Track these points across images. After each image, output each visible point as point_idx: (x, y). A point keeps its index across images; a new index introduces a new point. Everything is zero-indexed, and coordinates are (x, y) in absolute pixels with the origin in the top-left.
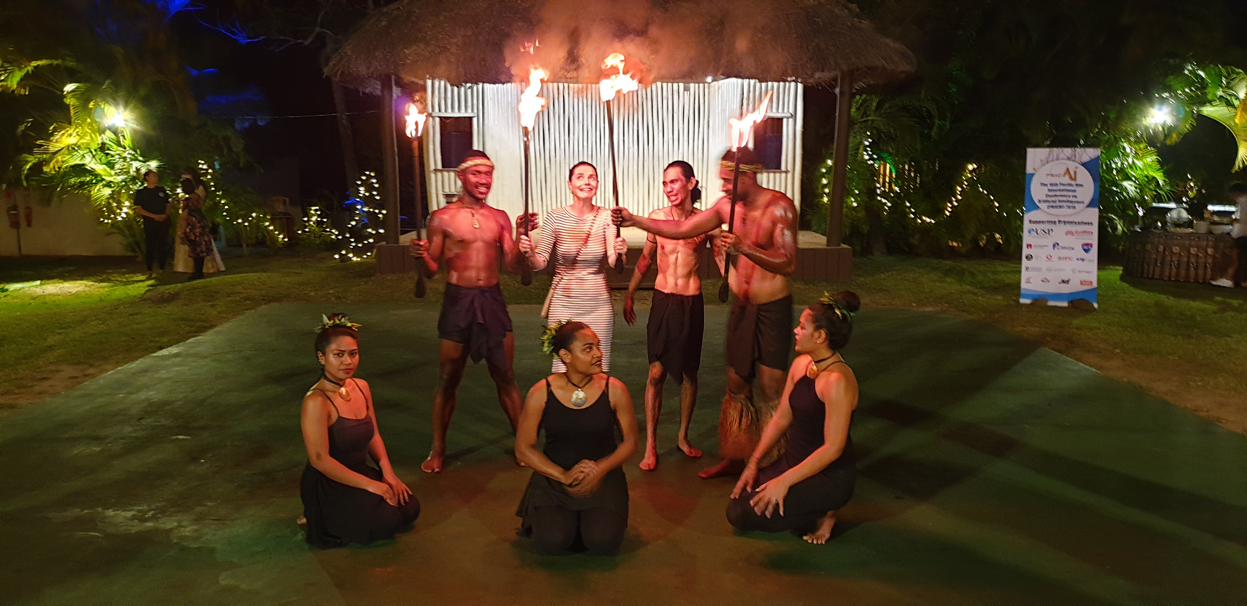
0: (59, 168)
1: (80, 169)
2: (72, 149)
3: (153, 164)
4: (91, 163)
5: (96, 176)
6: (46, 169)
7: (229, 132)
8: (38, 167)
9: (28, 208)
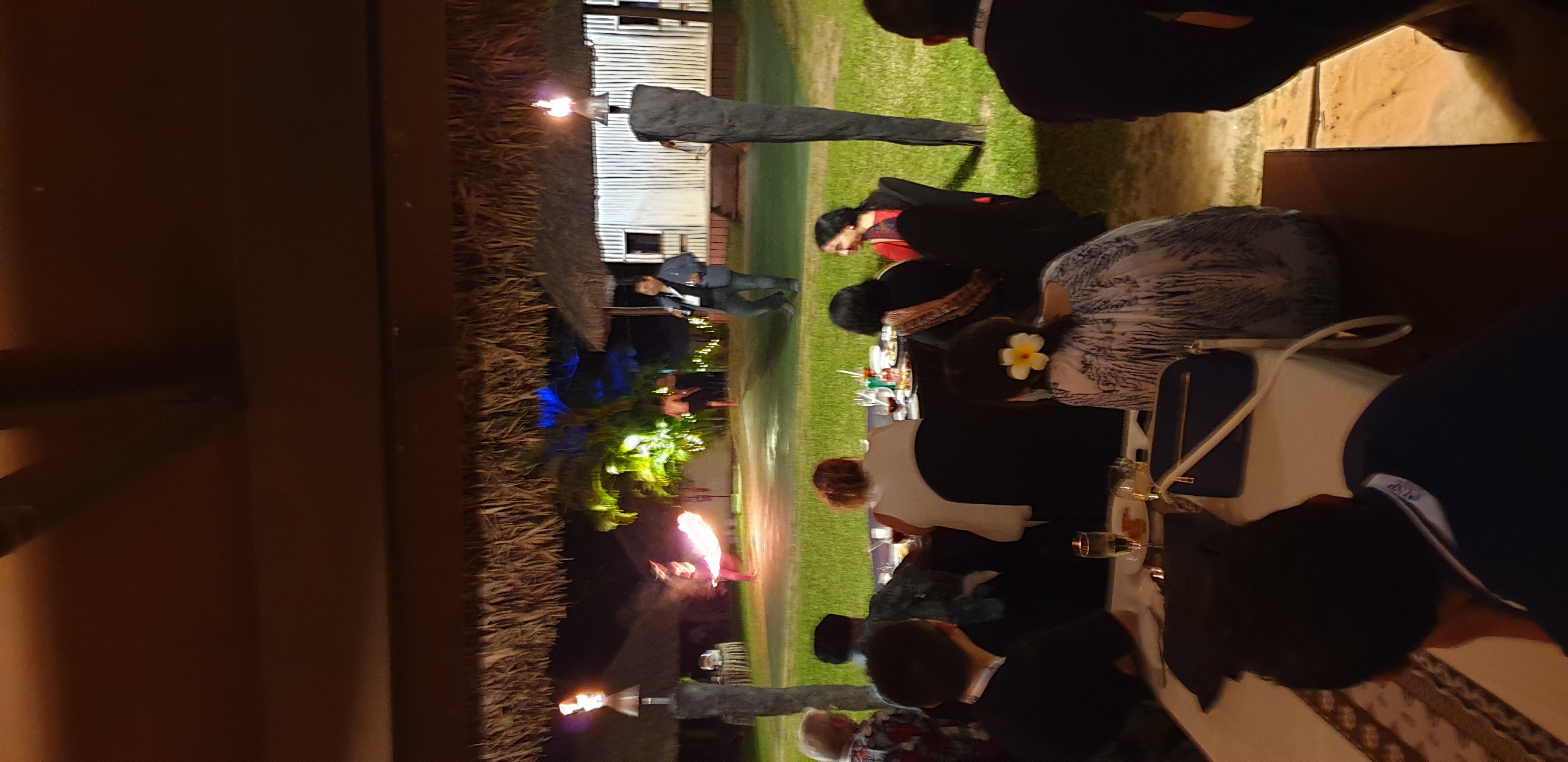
0: (666, 478)
1: (666, 466)
2: (653, 470)
3: (663, 425)
4: (662, 458)
5: (671, 456)
6: (667, 485)
7: (641, 376)
8: (666, 489)
9: (699, 490)
